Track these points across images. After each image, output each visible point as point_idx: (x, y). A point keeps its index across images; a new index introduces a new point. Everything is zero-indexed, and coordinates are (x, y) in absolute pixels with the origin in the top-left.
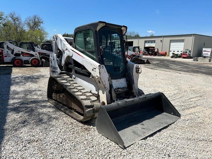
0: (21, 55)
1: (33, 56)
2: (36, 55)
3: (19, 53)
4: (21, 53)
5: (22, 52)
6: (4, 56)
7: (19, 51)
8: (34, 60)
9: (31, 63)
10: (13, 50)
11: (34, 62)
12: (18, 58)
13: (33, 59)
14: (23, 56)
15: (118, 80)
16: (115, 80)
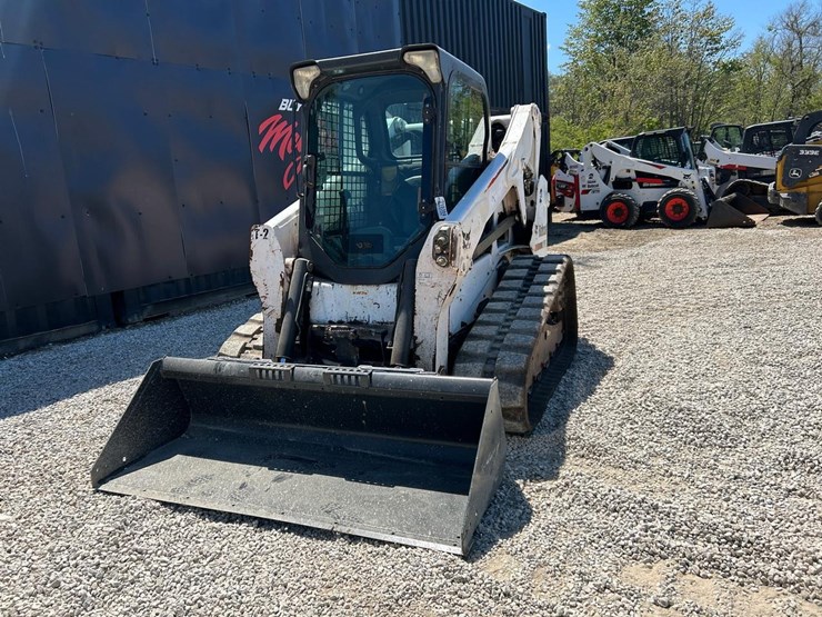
0: (635, 185)
1: (673, 183)
2: (685, 181)
3: (628, 175)
4: (633, 175)
5: (636, 172)
6: (581, 189)
7: (628, 171)
8: (672, 202)
9: (663, 214)
10: (608, 169)
11: (674, 206)
12: (621, 194)
13: (669, 198)
14: (641, 187)
15: (360, 288)
16: (347, 289)
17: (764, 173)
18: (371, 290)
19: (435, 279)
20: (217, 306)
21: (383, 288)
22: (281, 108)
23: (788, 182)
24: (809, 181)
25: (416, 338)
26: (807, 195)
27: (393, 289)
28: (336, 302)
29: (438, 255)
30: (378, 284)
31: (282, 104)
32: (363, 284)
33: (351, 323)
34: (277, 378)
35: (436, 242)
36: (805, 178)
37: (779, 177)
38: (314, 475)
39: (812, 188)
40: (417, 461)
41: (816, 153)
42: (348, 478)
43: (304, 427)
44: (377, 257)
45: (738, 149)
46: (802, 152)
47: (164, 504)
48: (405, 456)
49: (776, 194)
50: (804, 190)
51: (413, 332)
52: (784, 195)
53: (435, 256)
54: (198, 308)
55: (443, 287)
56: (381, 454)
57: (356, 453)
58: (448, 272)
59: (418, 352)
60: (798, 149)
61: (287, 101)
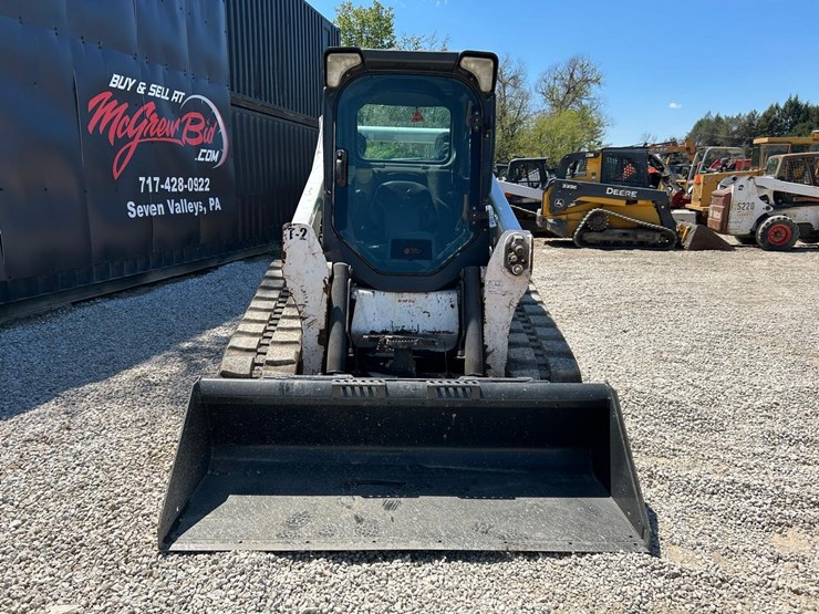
15: (406, 296)
16: (390, 297)
17: (524, 201)
18: (420, 298)
19: (506, 287)
20: (40, 316)
21: (433, 296)
22: (111, 85)
23: (553, 210)
24: (568, 210)
25: (487, 346)
26: (566, 221)
27: (453, 296)
28: (378, 311)
29: (513, 263)
30: (426, 291)
31: (113, 80)
32: (409, 291)
33: (397, 333)
34: (367, 394)
35: (509, 249)
36: (565, 208)
37: (545, 205)
38: (421, 497)
39: (570, 216)
40: (507, 471)
41: (574, 187)
42: (462, 496)
43: (370, 448)
44: (426, 264)
45: (504, 178)
46: (564, 186)
47: (279, 554)
48: (492, 467)
49: (544, 220)
50: (564, 217)
51: (483, 341)
52: (551, 221)
53: (509, 265)
54: (17, 319)
55: (514, 296)
56: (466, 468)
57: (437, 469)
58: (520, 280)
59: (489, 361)
60: (561, 183)
61: (118, 77)
